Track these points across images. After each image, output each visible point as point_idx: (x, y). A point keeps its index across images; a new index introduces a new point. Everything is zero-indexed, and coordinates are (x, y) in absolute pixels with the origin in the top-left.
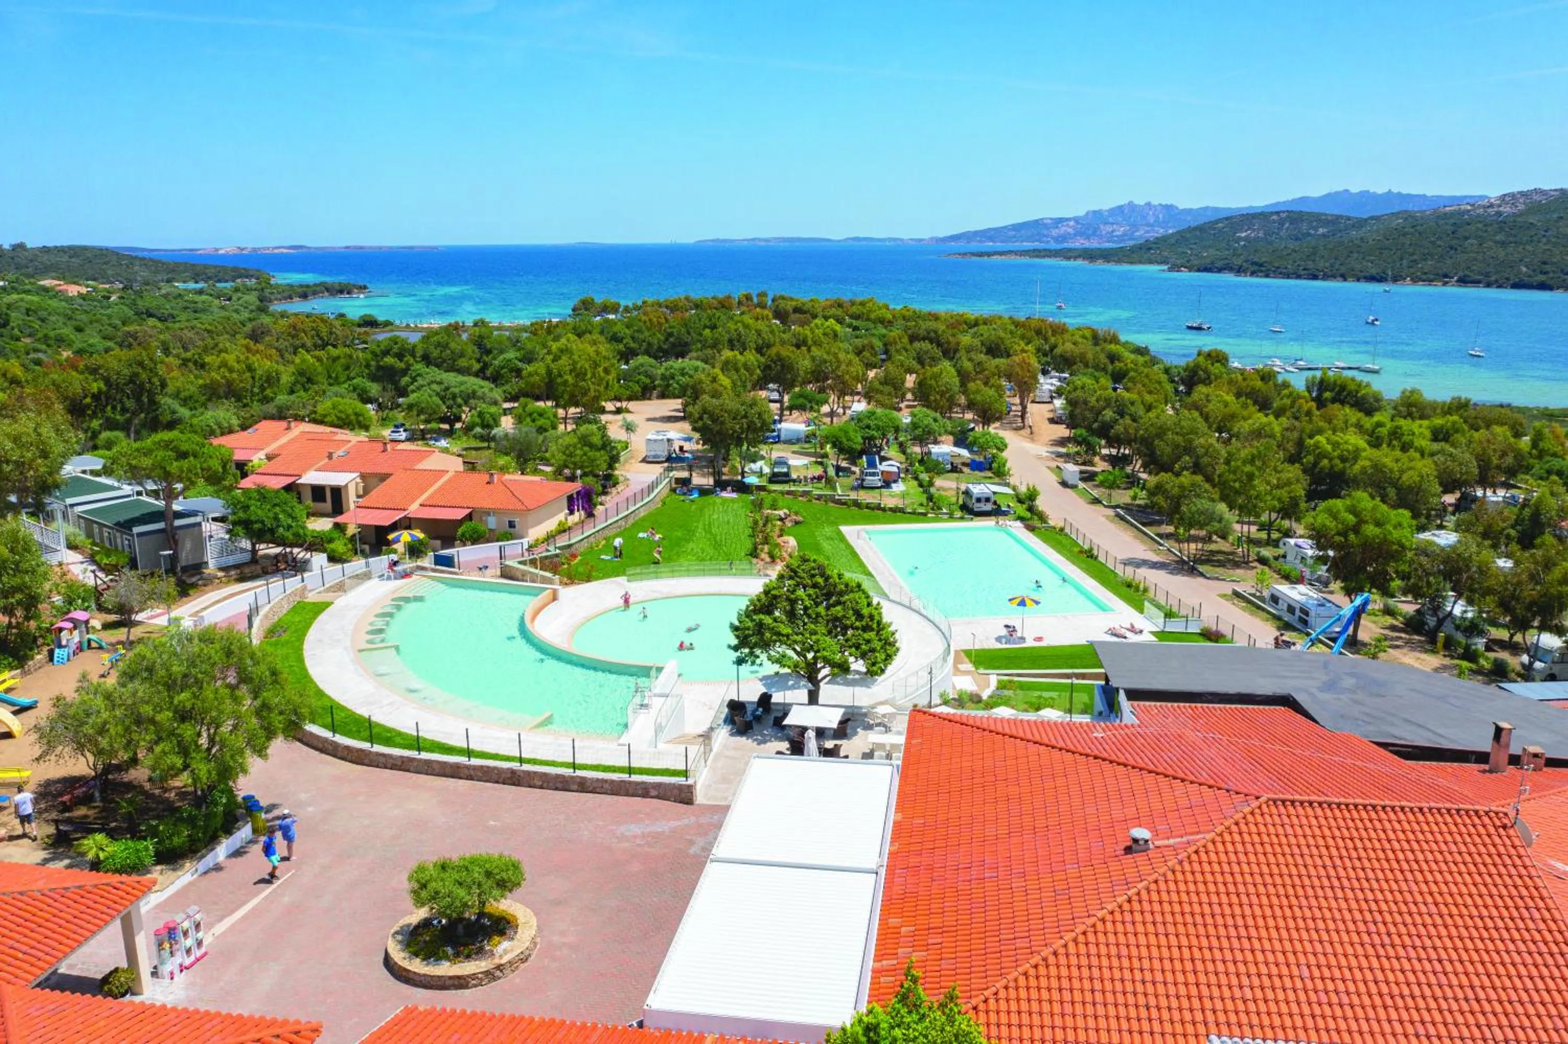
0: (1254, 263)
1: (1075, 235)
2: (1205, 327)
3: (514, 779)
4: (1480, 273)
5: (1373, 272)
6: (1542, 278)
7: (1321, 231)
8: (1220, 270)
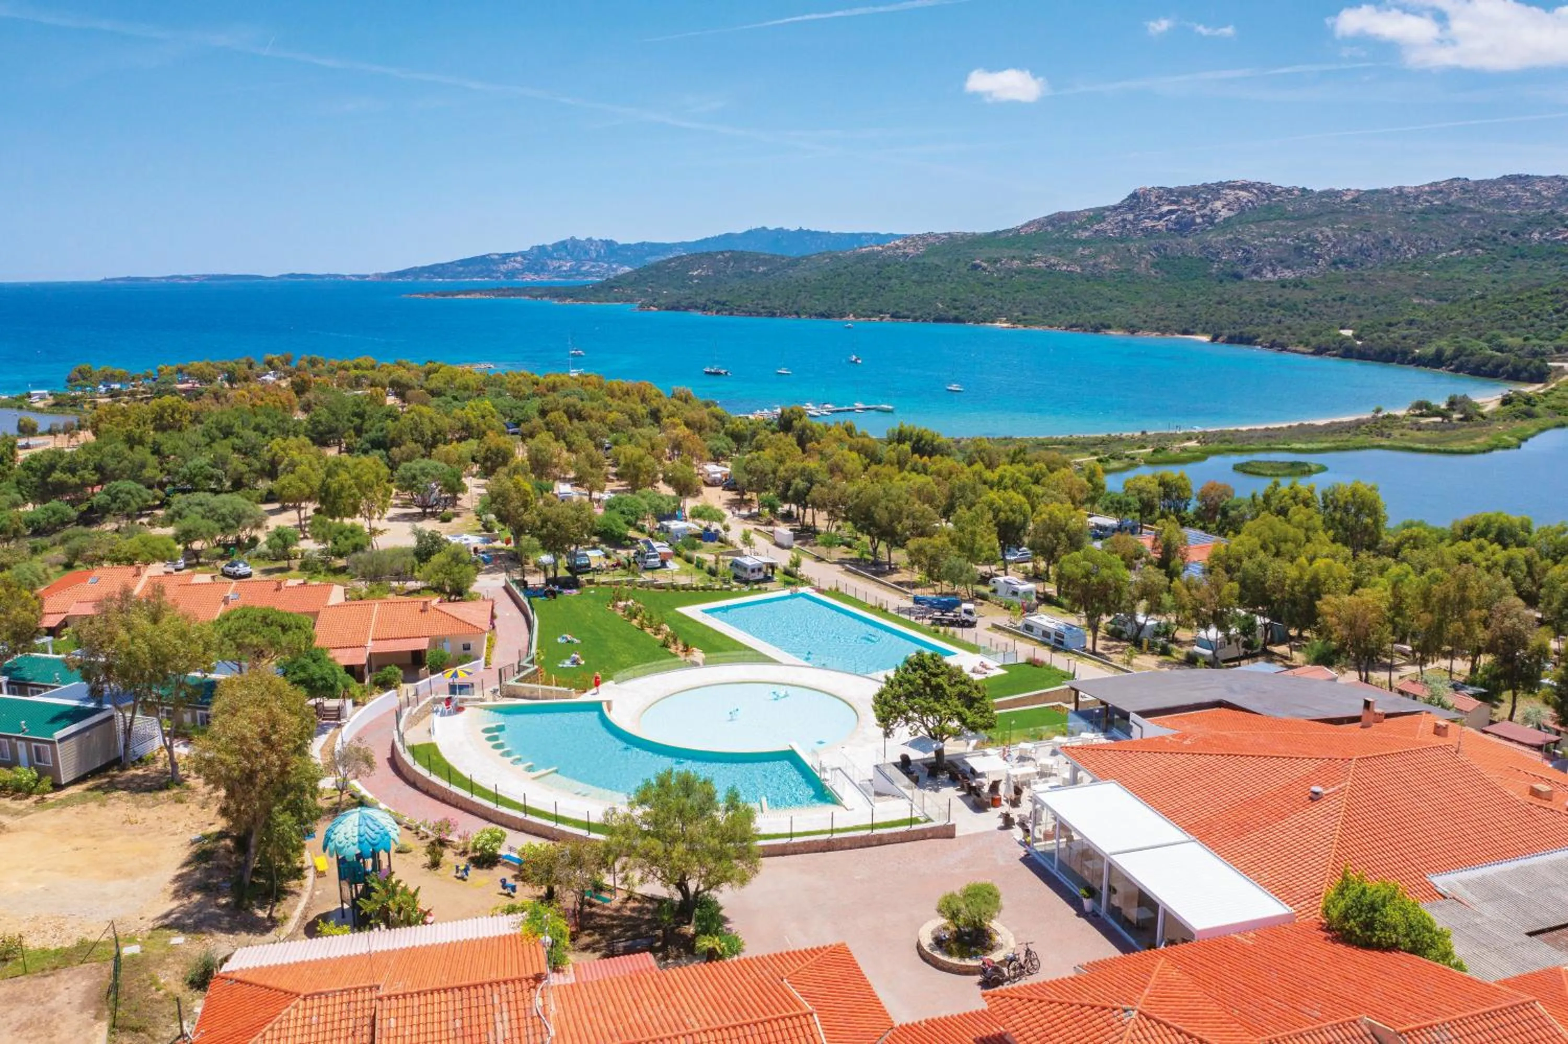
0: (717, 303)
1: (524, 270)
2: (723, 371)
3: (829, 846)
4: (907, 310)
5: (822, 309)
6: (954, 313)
7: (761, 269)
8: (686, 309)
